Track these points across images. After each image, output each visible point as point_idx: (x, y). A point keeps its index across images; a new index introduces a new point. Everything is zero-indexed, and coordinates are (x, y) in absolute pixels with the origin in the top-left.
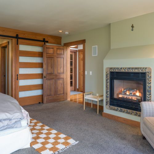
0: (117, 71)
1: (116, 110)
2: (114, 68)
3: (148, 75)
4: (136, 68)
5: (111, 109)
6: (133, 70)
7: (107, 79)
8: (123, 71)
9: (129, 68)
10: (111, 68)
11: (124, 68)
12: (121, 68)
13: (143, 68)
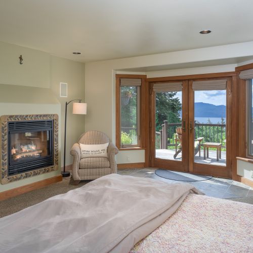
0: (20, 120)
1: (19, 179)
2: (16, 116)
3: (56, 123)
4: (45, 116)
5: (11, 181)
6: (42, 118)
7: (4, 134)
8: (30, 119)
9: (37, 116)
10: (11, 117)
11: (30, 116)
12: (27, 116)
13: (52, 115)
